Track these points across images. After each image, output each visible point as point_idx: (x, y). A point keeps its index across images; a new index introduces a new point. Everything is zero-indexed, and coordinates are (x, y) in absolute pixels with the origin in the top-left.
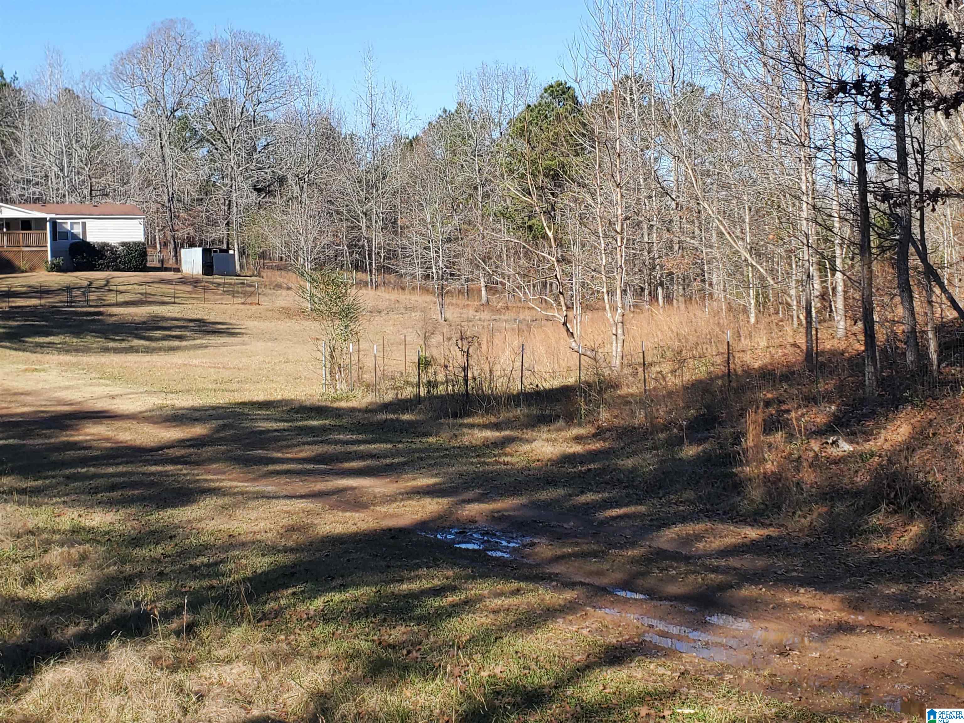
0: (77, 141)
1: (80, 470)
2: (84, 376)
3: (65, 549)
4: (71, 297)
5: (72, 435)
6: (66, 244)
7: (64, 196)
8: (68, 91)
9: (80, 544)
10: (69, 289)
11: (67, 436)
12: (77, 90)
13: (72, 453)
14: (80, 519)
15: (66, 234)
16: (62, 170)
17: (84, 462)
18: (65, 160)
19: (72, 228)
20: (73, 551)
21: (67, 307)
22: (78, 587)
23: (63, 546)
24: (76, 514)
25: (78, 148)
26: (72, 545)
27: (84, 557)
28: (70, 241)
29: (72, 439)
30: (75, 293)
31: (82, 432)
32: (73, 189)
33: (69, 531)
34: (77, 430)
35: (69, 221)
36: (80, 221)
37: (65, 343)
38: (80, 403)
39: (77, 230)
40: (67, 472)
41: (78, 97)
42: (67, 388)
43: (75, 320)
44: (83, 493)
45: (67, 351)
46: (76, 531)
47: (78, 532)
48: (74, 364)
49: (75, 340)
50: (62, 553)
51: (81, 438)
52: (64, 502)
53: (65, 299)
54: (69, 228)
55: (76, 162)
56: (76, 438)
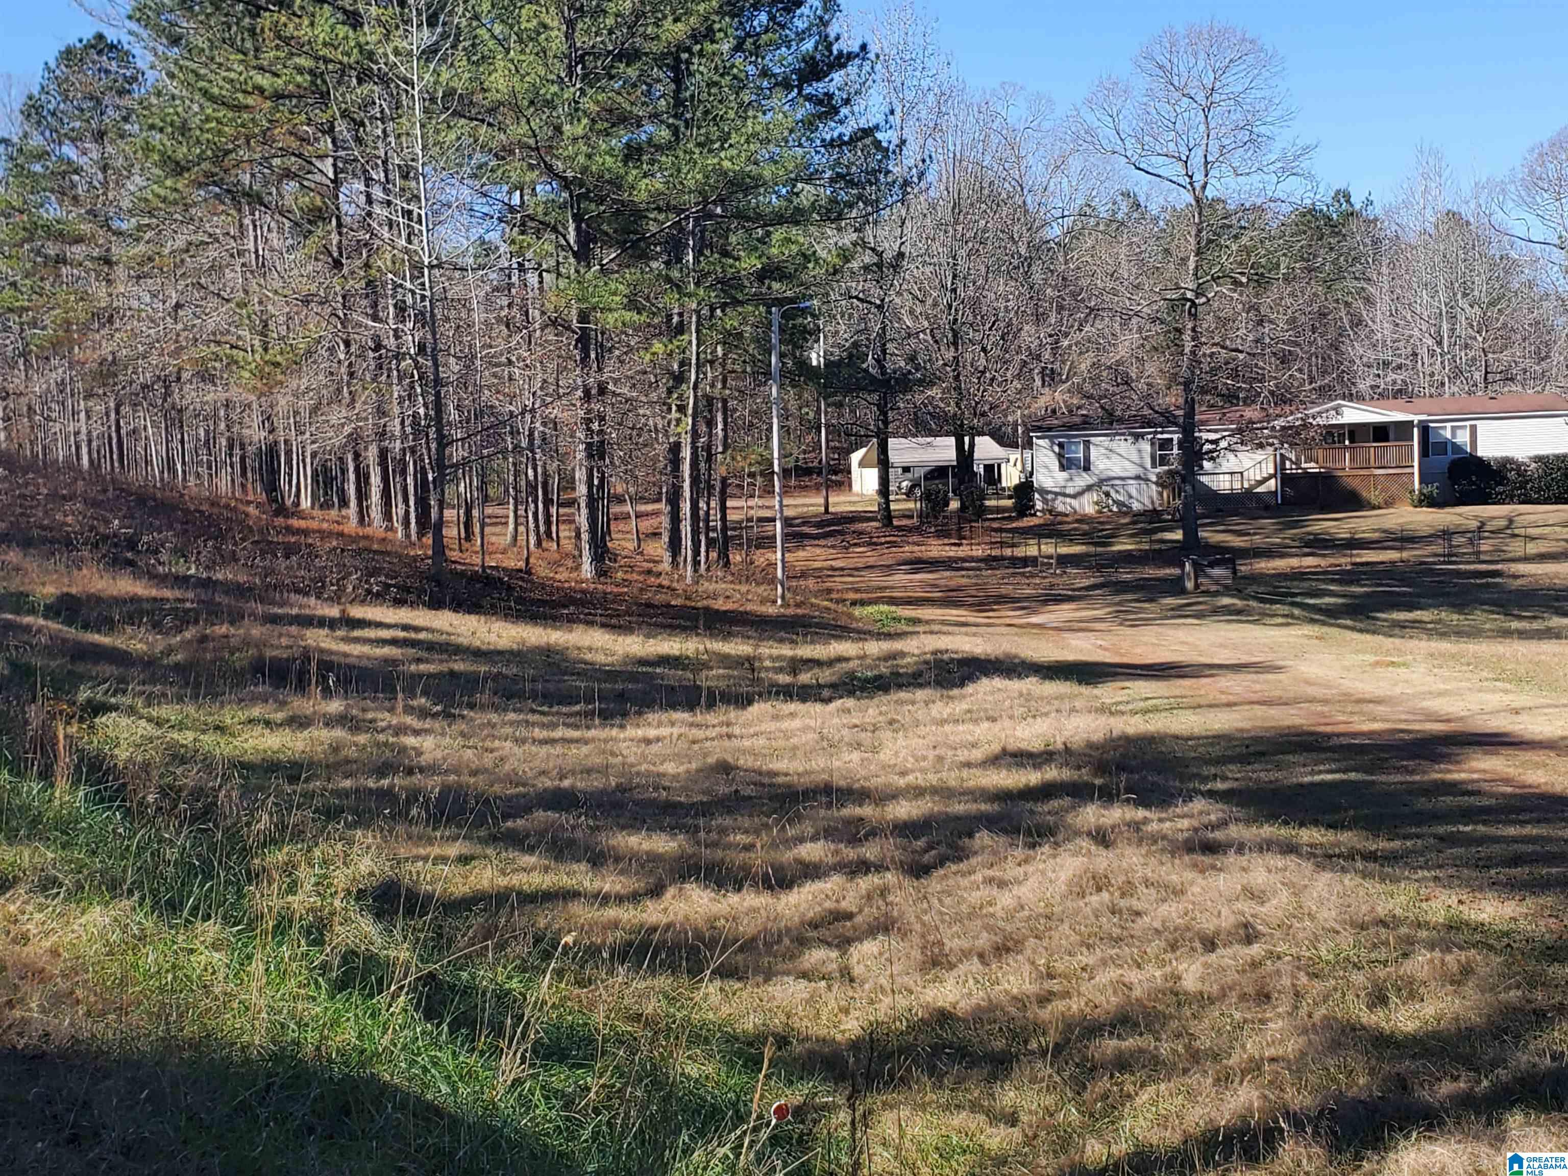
0: (1465, 295)
1: (1461, 828)
2: (1467, 675)
3: (1437, 954)
4: (1451, 546)
5: (1449, 771)
6: (1442, 462)
7: (1443, 384)
8: (1452, 215)
9: (1461, 948)
10: (1446, 534)
11: (1441, 772)
12: (1467, 212)
13: (1448, 799)
14: (1461, 908)
15: (1443, 446)
16: (1440, 343)
17: (1468, 815)
18: (1445, 326)
19: (1454, 435)
20: (1449, 958)
21: (1444, 563)
22: (1457, 1019)
23: (1433, 950)
24: (1454, 899)
25: (1466, 306)
26: (1449, 950)
27: (1467, 971)
28: (1450, 456)
29: (1449, 777)
30: (1458, 540)
31: (1466, 767)
32: (1457, 373)
33: (1444, 925)
34: (1458, 762)
35: (1449, 425)
36: (1468, 423)
37: (1439, 622)
38: (1461, 719)
39: (1463, 438)
40: (1441, 830)
41: (1468, 223)
42: (1441, 694)
43: (1456, 585)
44: (1467, 865)
45: (1443, 635)
46: (1454, 926)
47: (1458, 929)
48: (1453, 656)
49: (1455, 617)
50: (1432, 961)
51: (1463, 776)
52: (1436, 878)
53: (1440, 550)
54: (1449, 436)
55: (1462, 329)
56: (1456, 776)
